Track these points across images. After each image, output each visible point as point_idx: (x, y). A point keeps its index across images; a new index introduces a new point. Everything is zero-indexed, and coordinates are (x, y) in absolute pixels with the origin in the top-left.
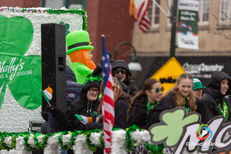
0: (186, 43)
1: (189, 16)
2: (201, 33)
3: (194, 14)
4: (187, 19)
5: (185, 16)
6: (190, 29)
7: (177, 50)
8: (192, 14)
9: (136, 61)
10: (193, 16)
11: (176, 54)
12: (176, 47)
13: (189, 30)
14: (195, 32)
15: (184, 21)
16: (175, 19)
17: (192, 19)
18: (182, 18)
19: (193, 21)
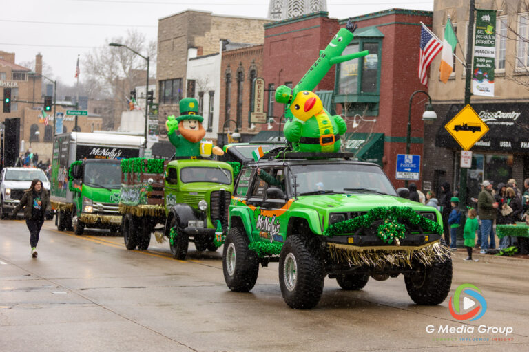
0: (481, 90)
1: (485, 63)
2: (497, 80)
3: (490, 61)
4: (483, 66)
5: (481, 63)
6: (486, 76)
7: (472, 97)
8: (487, 61)
9: (431, 109)
10: (488, 63)
11: (472, 102)
12: (472, 94)
13: (486, 78)
14: (491, 79)
15: (480, 69)
16: (470, 67)
17: (488, 66)
18: (478, 65)
19: (489, 68)
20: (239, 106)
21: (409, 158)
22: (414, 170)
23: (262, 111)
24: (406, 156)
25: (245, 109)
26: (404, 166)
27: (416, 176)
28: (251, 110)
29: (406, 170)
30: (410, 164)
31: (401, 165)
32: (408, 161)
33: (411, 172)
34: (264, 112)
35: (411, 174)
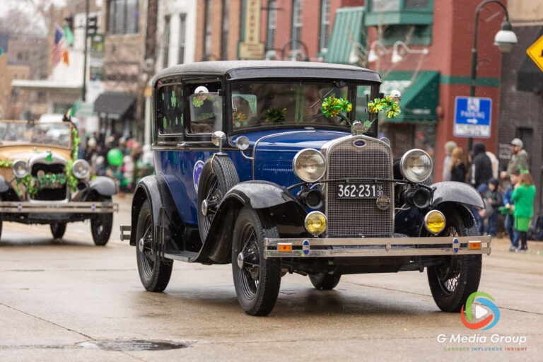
9: (508, 28)
20: (223, 35)
21: (474, 103)
22: (481, 122)
23: (256, 41)
24: (470, 100)
25: (232, 38)
26: (467, 114)
27: (485, 131)
28: (241, 39)
29: (469, 121)
30: (476, 113)
31: (463, 113)
32: (472, 107)
33: (477, 124)
34: (260, 42)
35: (477, 127)
